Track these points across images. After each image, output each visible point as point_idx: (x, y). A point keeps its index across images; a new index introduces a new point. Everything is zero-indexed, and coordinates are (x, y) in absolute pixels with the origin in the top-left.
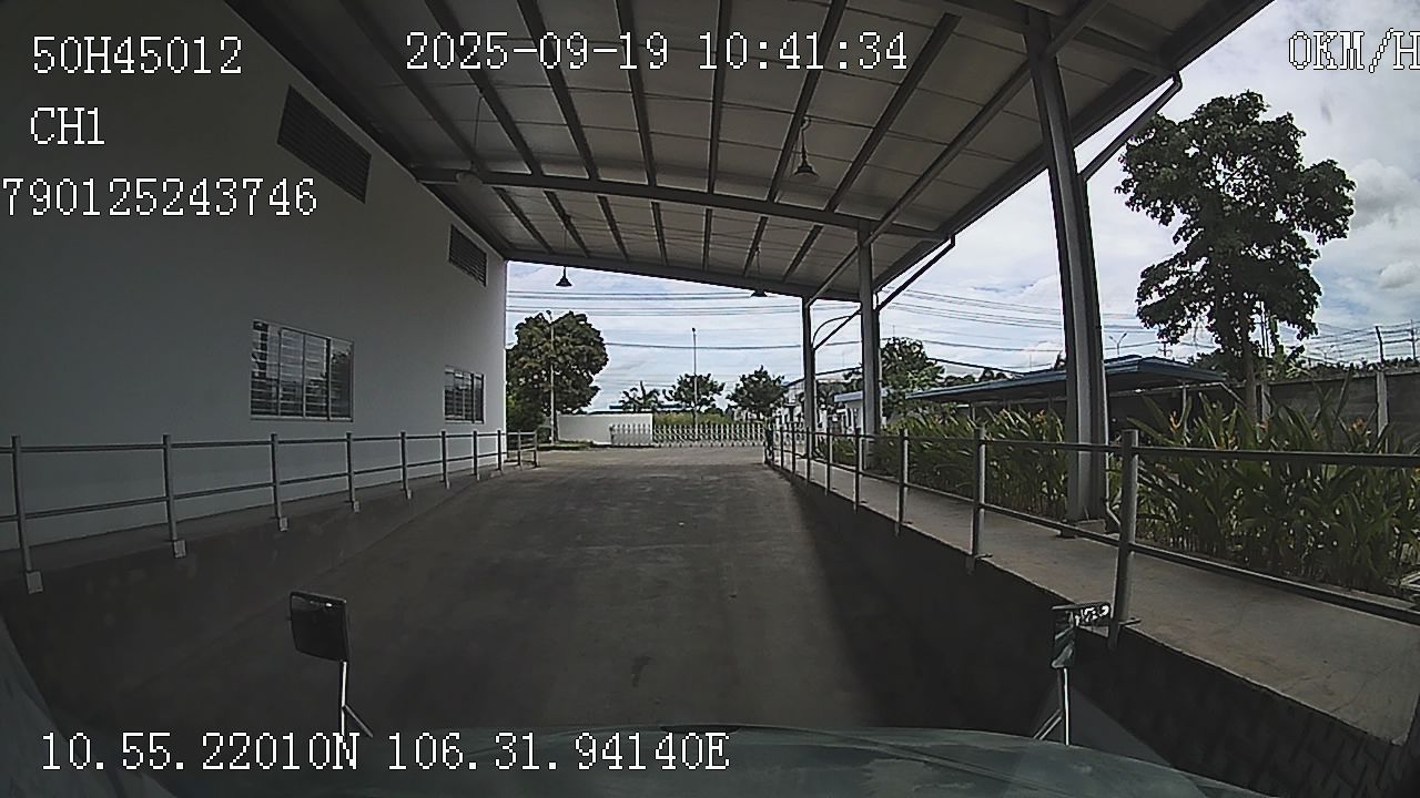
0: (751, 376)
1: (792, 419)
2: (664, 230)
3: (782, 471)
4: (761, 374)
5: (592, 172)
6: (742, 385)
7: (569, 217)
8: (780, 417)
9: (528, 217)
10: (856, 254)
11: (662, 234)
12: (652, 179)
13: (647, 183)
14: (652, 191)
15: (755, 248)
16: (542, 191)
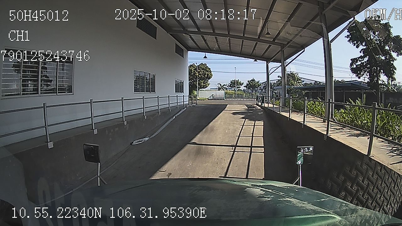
3: (261, 106)
7: (206, 41)
9: (195, 41)
10: (280, 52)
11: (230, 45)
13: (227, 33)
14: (229, 35)
15: (254, 49)
16: (200, 35)
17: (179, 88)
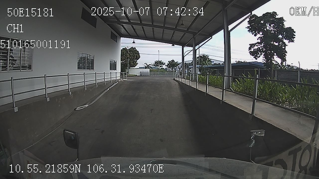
0: (170, 61)
1: (180, 71)
2: (154, 32)
3: (177, 81)
4: (173, 61)
5: (141, 21)
6: (169, 63)
7: (135, 29)
8: (177, 70)
9: (126, 29)
10: (192, 39)
11: (154, 33)
12: (152, 24)
13: (151, 24)
14: (152, 26)
15: (173, 36)
16: (130, 25)
17: (113, 66)
